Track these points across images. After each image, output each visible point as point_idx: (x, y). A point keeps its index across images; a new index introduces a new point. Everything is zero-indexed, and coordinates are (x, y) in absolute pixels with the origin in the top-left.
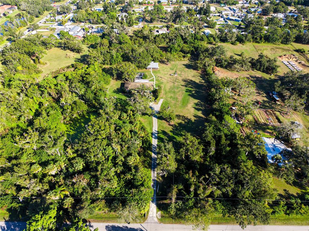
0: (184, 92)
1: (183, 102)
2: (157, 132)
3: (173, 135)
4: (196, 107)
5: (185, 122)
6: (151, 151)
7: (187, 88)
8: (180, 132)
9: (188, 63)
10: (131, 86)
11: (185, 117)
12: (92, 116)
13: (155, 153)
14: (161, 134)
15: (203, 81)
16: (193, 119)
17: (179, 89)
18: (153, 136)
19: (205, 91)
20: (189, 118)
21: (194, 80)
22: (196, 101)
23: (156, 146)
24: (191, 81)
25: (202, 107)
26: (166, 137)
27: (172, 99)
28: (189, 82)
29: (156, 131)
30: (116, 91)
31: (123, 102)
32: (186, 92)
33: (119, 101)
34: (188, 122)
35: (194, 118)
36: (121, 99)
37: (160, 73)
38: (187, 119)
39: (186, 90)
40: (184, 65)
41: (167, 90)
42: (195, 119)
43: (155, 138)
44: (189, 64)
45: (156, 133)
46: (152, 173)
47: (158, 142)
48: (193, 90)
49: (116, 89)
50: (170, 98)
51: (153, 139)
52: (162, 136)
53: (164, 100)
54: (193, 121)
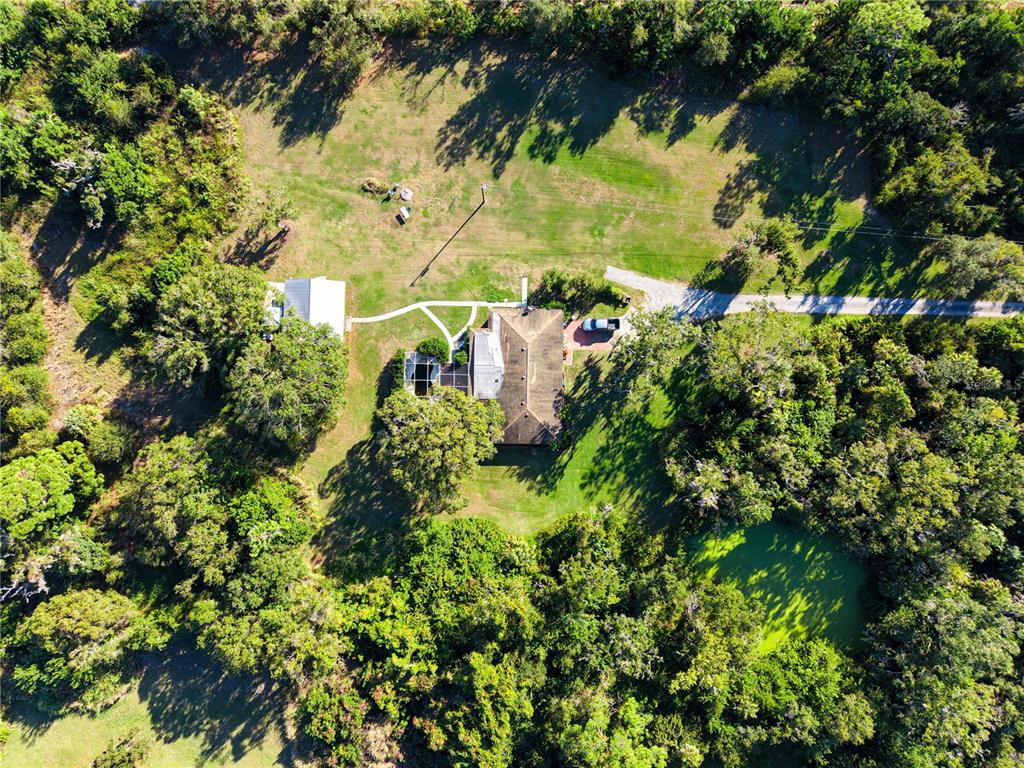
0: (554, 168)
1: (633, 181)
2: (811, 299)
3: (828, 239)
4: (667, 131)
5: (760, 188)
6: (898, 317)
7: (521, 148)
8: (813, 212)
9: (269, 112)
10: (541, 410)
11: (728, 187)
12: (707, 554)
13: (907, 307)
14: (822, 285)
15: (462, 67)
16: (741, 155)
17: (531, 189)
18: (830, 310)
19: (546, 75)
20: (735, 171)
21: (454, 111)
22: (625, 125)
23: (876, 300)
24: (455, 122)
25: (667, 109)
26: (839, 265)
27: (608, 230)
28: (469, 137)
29: (803, 303)
30: (545, 480)
31: (621, 439)
32: (550, 158)
33: (613, 458)
34: (758, 175)
35: (736, 149)
36: (603, 450)
37: (379, 275)
38: (739, 181)
39: (533, 156)
40: (288, 140)
41: (537, 244)
42: (741, 146)
43: (840, 306)
44: (282, 112)
45: (815, 303)
46: (981, 314)
47: (857, 293)
48: (536, 129)
49: (525, 485)
50: (601, 234)
51: (842, 311)
52: (831, 279)
53: (618, 266)
54: (753, 157)
